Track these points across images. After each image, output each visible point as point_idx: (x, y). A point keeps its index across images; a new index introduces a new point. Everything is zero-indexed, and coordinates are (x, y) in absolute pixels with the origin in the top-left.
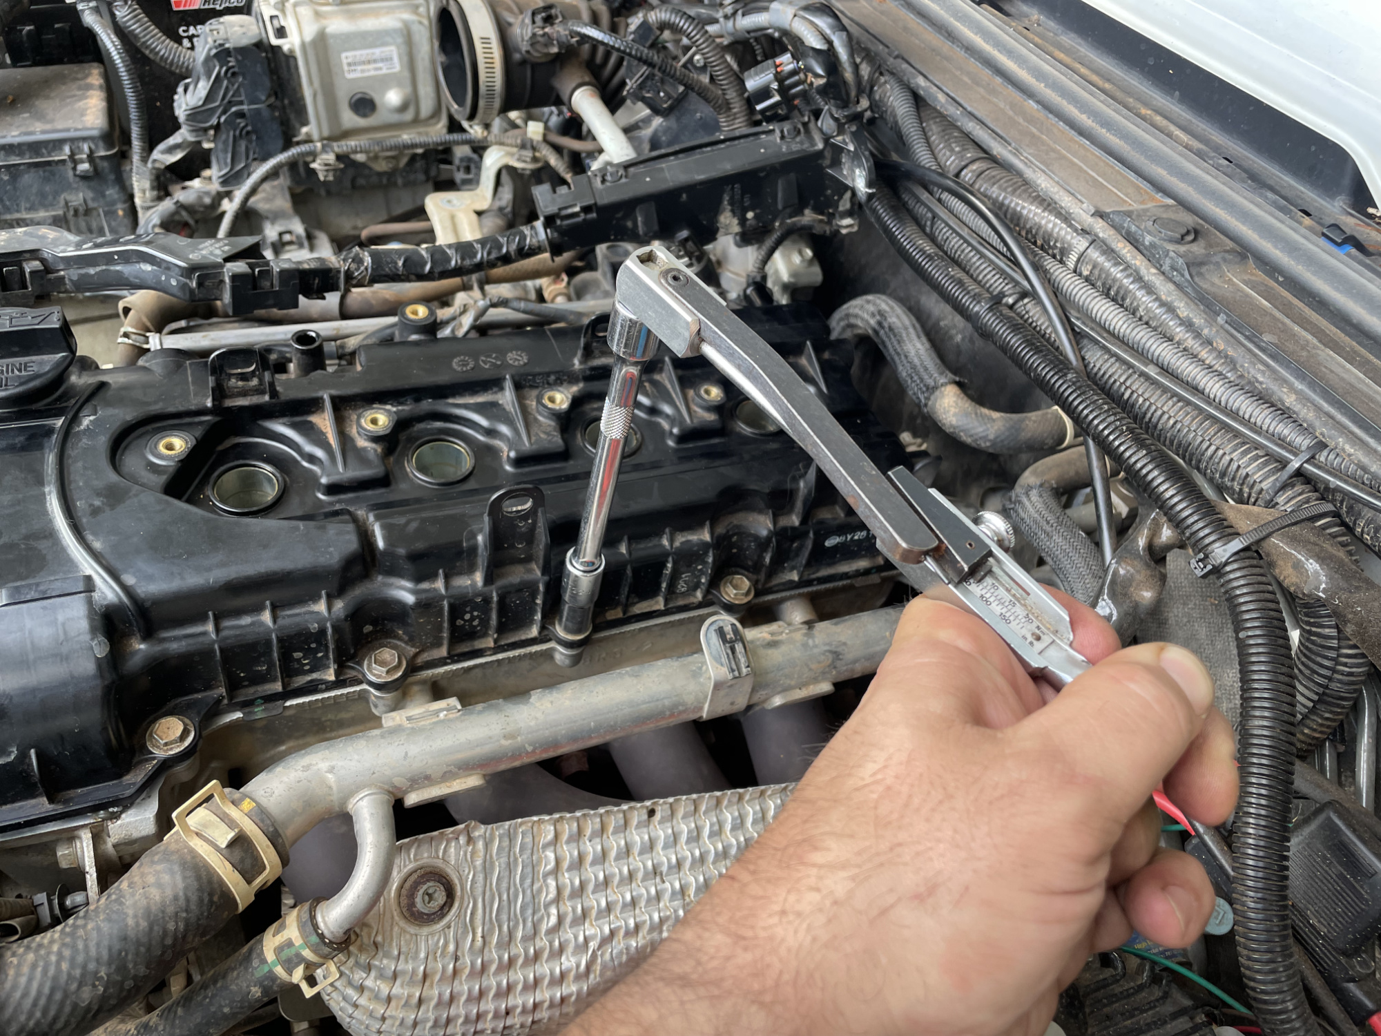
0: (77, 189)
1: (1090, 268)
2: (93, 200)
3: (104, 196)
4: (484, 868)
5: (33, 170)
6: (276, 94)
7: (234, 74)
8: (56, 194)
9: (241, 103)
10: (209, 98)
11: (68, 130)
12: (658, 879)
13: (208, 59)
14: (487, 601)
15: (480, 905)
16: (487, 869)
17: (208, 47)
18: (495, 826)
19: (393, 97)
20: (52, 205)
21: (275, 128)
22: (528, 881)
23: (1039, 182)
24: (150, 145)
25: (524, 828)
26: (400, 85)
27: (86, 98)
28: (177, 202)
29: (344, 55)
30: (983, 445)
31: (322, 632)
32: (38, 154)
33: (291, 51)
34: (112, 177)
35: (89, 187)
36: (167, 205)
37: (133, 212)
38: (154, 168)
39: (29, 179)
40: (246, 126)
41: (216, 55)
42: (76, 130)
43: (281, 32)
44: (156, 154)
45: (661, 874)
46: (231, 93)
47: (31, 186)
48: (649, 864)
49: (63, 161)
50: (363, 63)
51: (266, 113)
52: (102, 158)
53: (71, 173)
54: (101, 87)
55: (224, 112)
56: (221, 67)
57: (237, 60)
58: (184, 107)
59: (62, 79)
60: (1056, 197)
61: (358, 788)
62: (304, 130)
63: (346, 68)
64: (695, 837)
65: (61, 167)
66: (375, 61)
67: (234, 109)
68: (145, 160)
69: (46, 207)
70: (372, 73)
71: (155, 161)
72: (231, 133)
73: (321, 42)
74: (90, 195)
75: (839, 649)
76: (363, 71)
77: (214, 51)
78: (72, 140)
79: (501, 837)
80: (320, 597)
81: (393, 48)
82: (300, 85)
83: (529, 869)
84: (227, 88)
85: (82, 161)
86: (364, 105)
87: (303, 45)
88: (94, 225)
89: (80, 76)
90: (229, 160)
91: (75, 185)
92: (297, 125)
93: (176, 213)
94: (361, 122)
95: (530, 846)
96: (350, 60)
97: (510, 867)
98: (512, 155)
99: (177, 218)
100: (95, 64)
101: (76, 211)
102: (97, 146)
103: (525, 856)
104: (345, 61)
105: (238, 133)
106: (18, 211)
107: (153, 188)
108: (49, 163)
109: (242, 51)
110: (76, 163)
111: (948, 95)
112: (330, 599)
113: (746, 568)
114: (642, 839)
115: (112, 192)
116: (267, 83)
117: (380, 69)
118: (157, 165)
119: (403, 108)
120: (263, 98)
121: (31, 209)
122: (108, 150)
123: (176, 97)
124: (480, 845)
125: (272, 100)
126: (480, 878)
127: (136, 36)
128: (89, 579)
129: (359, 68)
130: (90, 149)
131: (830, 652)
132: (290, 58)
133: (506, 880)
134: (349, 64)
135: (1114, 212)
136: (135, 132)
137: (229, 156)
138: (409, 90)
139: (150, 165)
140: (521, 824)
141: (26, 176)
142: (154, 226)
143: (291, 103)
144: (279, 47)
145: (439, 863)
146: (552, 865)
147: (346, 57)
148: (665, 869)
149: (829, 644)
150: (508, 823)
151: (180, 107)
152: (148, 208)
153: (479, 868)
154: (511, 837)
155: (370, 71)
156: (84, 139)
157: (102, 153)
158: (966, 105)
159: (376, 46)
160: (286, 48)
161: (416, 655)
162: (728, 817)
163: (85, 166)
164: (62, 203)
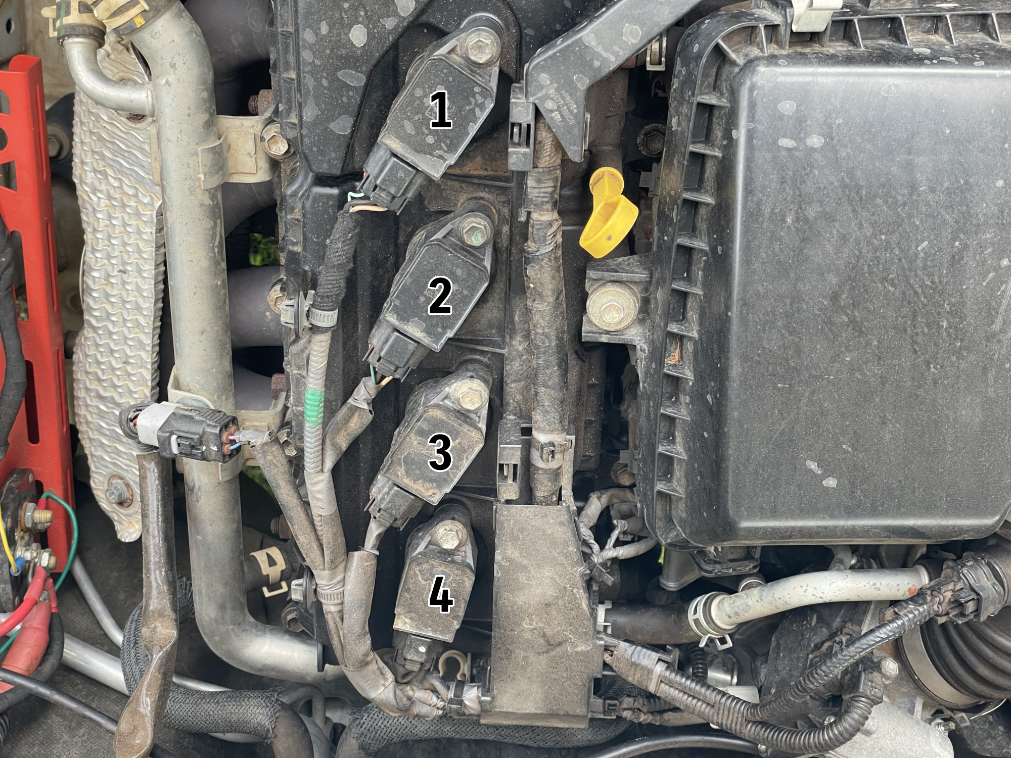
4: (142, 149)
12: (121, 269)
15: (122, 135)
22: (135, 176)
48: (130, 268)
83: (141, 181)
97: (142, 167)
126: (137, 143)
133: (135, 160)
146: (141, 198)
148: (125, 276)
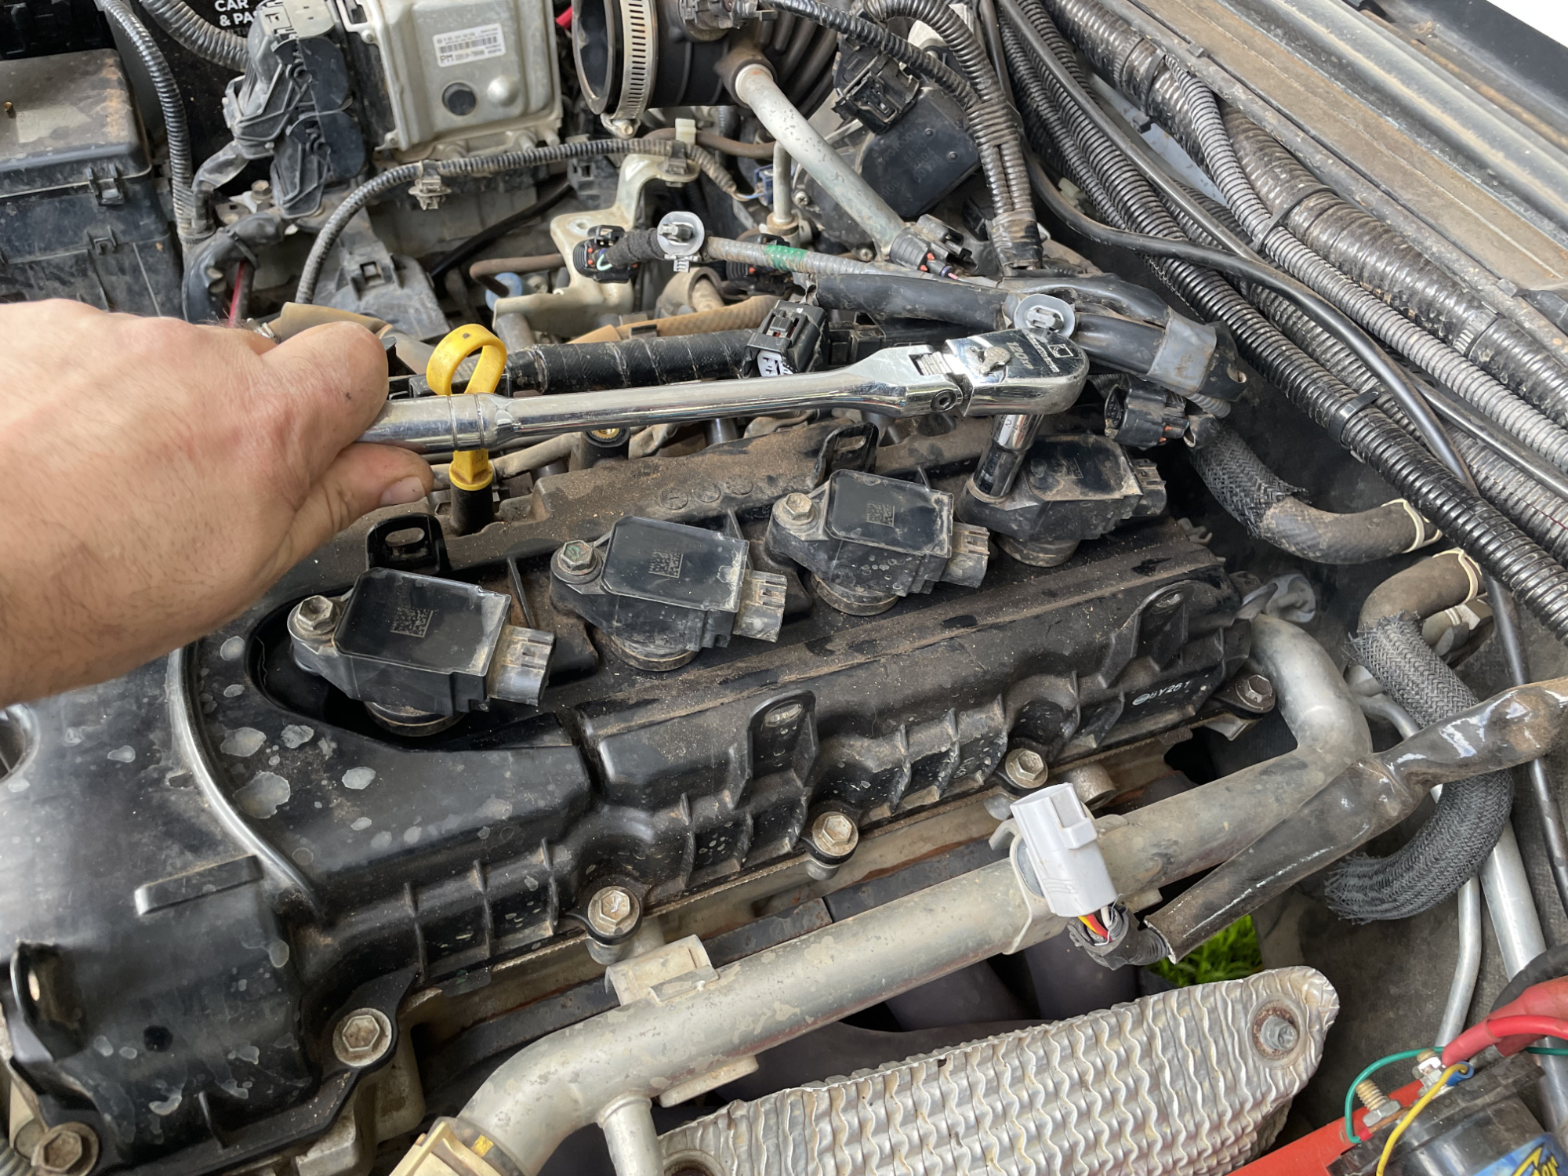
0: (103, 222)
1: (1490, 353)
2: (124, 233)
3: (137, 227)
4: (750, 1155)
5: (46, 201)
6: (353, 94)
7: (301, 73)
8: (78, 229)
9: (312, 108)
10: (270, 105)
11: (88, 147)
12: (953, 1142)
13: (267, 55)
14: (738, 824)
16: (753, 1156)
17: (266, 39)
18: (759, 1100)
19: (497, 88)
20: (72, 243)
21: (356, 137)
22: (802, 1163)
23: (1428, 243)
24: (194, 164)
25: (792, 1098)
26: (505, 71)
27: (104, 100)
28: (235, 235)
29: (436, 38)
30: (1311, 555)
31: (544, 888)
32: (52, 181)
33: (372, 38)
34: (147, 203)
35: (119, 218)
36: (220, 240)
37: (175, 245)
38: (201, 192)
39: (42, 211)
40: (319, 137)
41: (278, 51)
42: (98, 146)
43: (358, 15)
44: (202, 174)
45: (957, 1135)
46: (298, 97)
47: (46, 221)
48: (943, 1126)
49: (85, 187)
50: (461, 47)
51: (343, 120)
52: (134, 181)
53: (95, 202)
54: (120, 82)
55: (290, 122)
56: (285, 65)
57: (306, 56)
58: (239, 118)
59: (71, 75)
60: (1456, 267)
61: (610, 1096)
62: (389, 136)
63: (439, 54)
64: (993, 1088)
65: (81, 195)
66: (475, 44)
67: (302, 117)
68: (188, 181)
69: (65, 246)
70: (471, 59)
71: (201, 182)
72: (300, 147)
73: (409, 25)
74: (120, 227)
75: (1170, 851)
76: (459, 57)
77: (275, 46)
78: (94, 160)
79: (767, 1114)
80: (538, 845)
81: (497, 26)
82: (383, 80)
83: (802, 1147)
84: (293, 90)
85: (108, 186)
86: (462, 99)
87: (386, 29)
88: (127, 264)
89: (90, 68)
90: (297, 180)
91: (101, 217)
92: (381, 132)
93: (233, 248)
94: (458, 120)
95: (801, 1119)
96: (443, 44)
97: (779, 1150)
98: (660, 164)
99: (234, 254)
100: (108, 50)
101: (104, 249)
102: (125, 166)
103: (796, 1133)
104: (437, 46)
105: (308, 146)
106: (30, 253)
107: (200, 217)
108: (65, 191)
109: (310, 43)
110: (100, 189)
111: (1279, 111)
112: (551, 845)
113: (1037, 739)
114: (932, 1095)
115: (148, 222)
116: (344, 82)
117: (482, 52)
118: (204, 188)
119: (510, 100)
120: (340, 102)
121: (48, 248)
122: (140, 170)
123: (225, 101)
124: (743, 1127)
125: (350, 101)
126: (746, 1167)
127: (166, 21)
128: (254, 861)
129: (454, 53)
130: (117, 170)
131: (1160, 855)
132: (370, 47)
133: (776, 1166)
134: (443, 50)
135: (1544, 293)
136: (174, 146)
137: (298, 174)
138: (516, 77)
139: (195, 188)
140: (789, 1095)
141: (38, 209)
142: (207, 268)
143: (372, 104)
144: (356, 34)
145: (696, 1155)
146: (829, 1139)
147: (440, 40)
148: (961, 1130)
149: (1157, 845)
150: (774, 1095)
151: (233, 117)
152: (197, 242)
153: (744, 1156)
154: (777, 1112)
155: (469, 56)
156: (110, 158)
157: (133, 175)
158: (1307, 127)
159: (477, 25)
160: (364, 35)
161: (649, 892)
162: (1032, 1059)
163: (112, 193)
164: (86, 239)
